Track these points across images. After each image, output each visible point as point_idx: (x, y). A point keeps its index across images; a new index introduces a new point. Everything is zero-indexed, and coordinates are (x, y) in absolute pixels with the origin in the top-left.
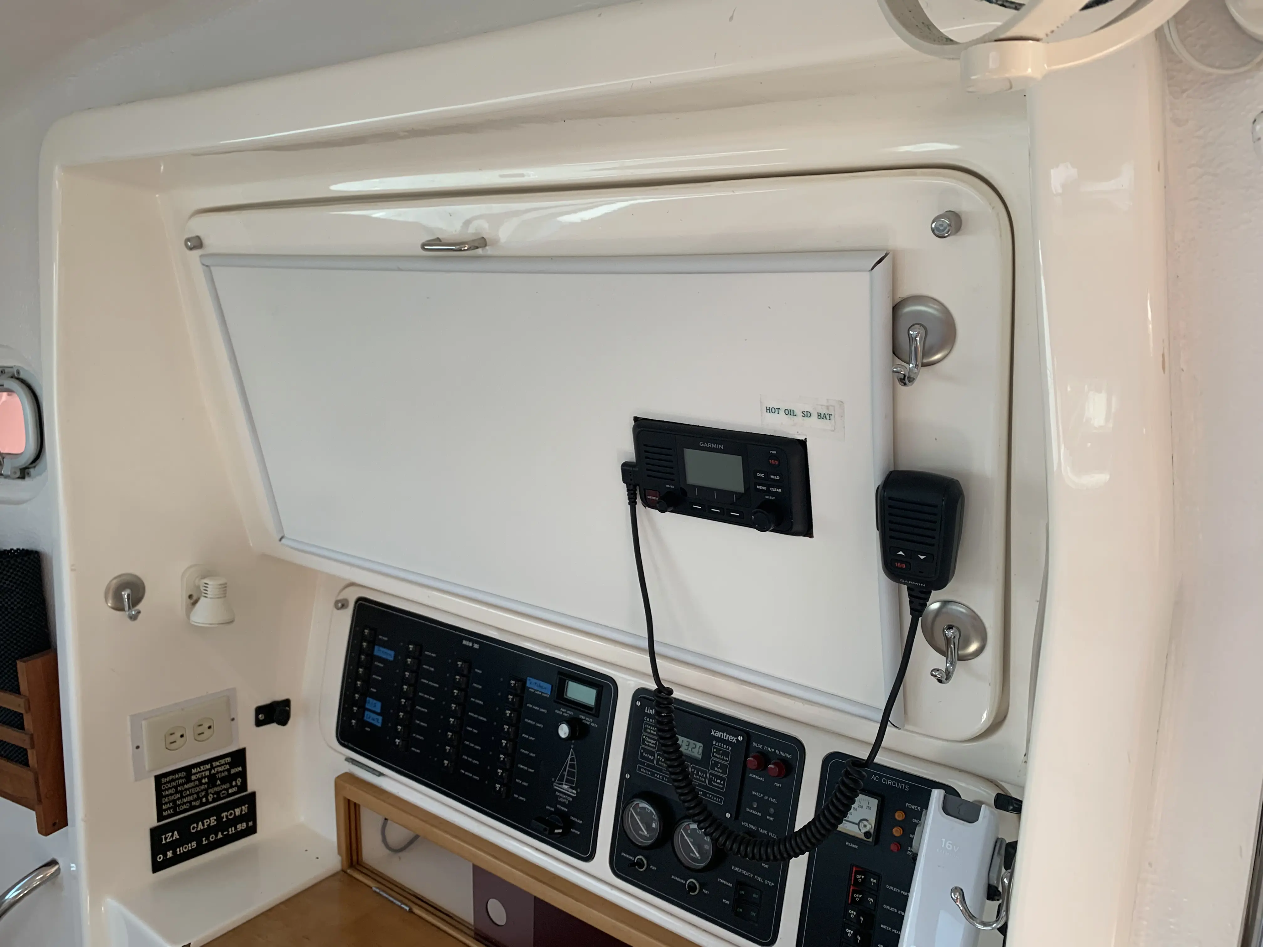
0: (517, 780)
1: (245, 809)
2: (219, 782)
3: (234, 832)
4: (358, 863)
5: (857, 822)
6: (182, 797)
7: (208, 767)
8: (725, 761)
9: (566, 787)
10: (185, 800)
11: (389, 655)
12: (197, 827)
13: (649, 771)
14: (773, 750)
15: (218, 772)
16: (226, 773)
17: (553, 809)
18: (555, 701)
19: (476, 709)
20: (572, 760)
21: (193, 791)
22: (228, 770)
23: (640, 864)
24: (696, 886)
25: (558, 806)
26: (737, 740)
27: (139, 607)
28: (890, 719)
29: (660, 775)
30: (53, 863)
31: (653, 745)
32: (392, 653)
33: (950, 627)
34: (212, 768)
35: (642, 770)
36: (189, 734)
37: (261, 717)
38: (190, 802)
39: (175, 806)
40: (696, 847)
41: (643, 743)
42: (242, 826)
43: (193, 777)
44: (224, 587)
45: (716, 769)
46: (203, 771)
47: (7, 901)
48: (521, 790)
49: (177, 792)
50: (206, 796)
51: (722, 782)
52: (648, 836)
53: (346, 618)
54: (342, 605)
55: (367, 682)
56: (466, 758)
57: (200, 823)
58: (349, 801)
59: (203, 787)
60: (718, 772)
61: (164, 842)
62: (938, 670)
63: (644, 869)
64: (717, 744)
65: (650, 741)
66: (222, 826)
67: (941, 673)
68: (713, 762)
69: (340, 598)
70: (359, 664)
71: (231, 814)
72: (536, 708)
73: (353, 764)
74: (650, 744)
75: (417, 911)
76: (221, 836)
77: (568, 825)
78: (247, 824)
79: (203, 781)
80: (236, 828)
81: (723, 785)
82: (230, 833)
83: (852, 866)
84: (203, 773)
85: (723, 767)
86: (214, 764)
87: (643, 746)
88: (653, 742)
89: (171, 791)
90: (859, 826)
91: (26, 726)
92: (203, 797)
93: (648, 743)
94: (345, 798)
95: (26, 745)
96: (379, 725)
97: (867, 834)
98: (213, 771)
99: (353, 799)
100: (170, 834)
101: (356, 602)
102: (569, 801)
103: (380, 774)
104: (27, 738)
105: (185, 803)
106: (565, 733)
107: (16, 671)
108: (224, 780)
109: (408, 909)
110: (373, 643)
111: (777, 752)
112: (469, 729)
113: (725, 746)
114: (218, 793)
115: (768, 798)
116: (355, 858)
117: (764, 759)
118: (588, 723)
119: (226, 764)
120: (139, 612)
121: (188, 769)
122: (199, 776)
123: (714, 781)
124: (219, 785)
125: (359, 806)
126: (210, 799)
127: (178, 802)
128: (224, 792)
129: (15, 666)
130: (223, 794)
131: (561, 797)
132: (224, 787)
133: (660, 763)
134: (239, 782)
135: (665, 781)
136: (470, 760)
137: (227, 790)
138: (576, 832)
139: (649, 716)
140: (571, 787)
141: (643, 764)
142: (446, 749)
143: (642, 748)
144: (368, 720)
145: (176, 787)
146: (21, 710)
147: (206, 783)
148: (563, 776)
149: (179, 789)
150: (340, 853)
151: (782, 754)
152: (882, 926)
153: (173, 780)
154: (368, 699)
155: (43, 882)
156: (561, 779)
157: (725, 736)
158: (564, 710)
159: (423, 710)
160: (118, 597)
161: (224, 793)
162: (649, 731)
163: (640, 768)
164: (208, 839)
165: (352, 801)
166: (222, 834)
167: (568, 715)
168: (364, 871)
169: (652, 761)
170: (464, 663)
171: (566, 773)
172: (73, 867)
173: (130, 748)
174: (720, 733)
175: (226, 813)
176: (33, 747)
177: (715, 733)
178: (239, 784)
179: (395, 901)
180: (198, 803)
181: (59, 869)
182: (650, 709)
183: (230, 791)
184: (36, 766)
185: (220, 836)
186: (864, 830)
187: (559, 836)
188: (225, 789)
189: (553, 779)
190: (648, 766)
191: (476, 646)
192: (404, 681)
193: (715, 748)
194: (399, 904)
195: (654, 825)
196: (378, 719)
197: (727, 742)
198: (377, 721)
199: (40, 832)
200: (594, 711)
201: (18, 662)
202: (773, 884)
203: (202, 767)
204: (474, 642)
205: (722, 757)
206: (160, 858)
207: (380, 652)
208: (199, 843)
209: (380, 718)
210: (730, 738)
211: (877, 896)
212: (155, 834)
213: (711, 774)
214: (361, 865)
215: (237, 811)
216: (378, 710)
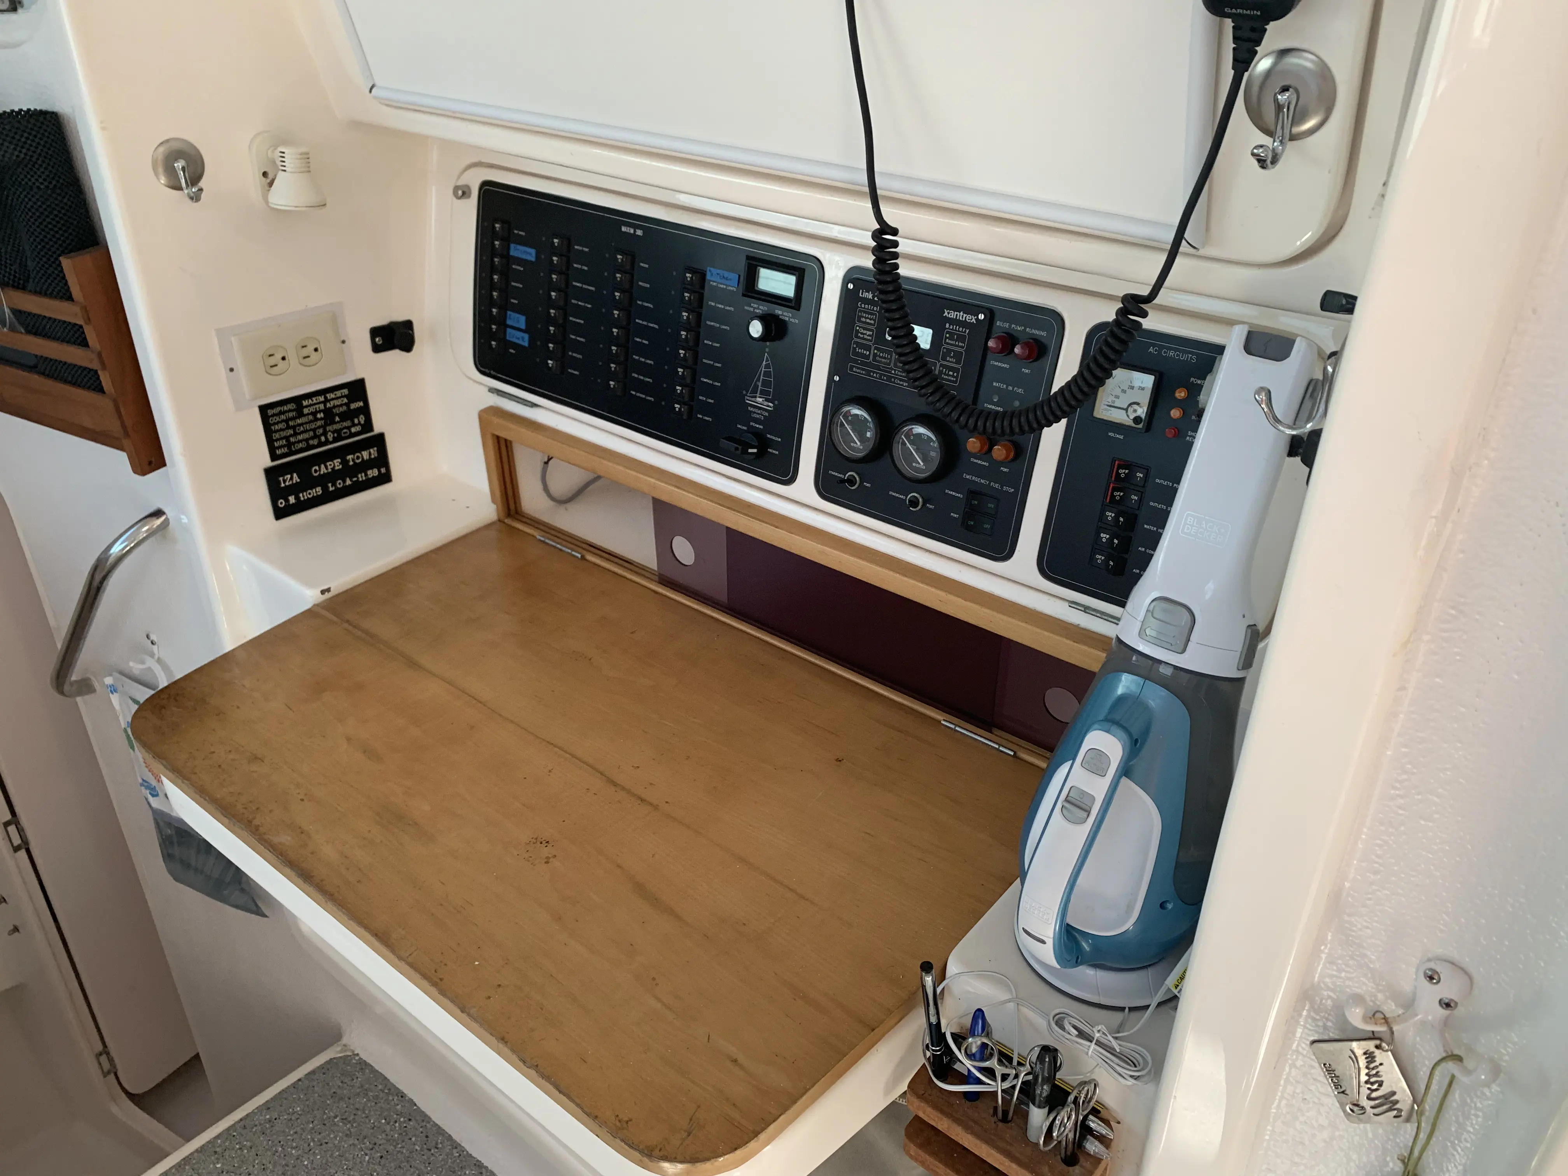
0: (701, 398)
1: (374, 452)
2: (337, 419)
3: (364, 478)
4: (517, 512)
5: (1125, 407)
6: (295, 434)
7: (322, 399)
8: (960, 347)
9: (761, 400)
10: (300, 437)
11: (528, 253)
12: (320, 470)
13: (863, 369)
14: (1023, 328)
15: (334, 407)
16: (345, 408)
17: (745, 428)
18: (744, 295)
19: (645, 314)
20: (767, 366)
21: (308, 427)
22: (348, 405)
23: (851, 481)
24: (918, 500)
25: (751, 424)
26: (977, 319)
27: (202, 184)
28: (1186, 236)
29: (877, 373)
30: (158, 513)
31: (869, 338)
32: (533, 251)
33: (1285, 89)
34: (327, 401)
35: (854, 369)
36: (292, 357)
37: (379, 341)
38: (307, 440)
39: (289, 445)
40: (921, 456)
41: (857, 337)
42: (373, 473)
43: (306, 411)
44: (306, 157)
45: (948, 359)
46: (315, 404)
47: (113, 556)
48: (706, 409)
49: (288, 427)
50: (325, 433)
51: (955, 374)
52: (861, 447)
53: (470, 209)
54: (463, 193)
55: (506, 291)
56: (636, 376)
57: (323, 466)
58: (498, 437)
59: (319, 423)
60: (951, 362)
61: (283, 485)
62: (1261, 146)
63: (856, 486)
64: (951, 327)
65: (865, 332)
66: (348, 471)
67: (1266, 150)
68: (945, 350)
69: (460, 183)
70: (493, 269)
71: (358, 458)
72: (720, 306)
73: (498, 395)
74: (866, 337)
75: (590, 557)
76: (350, 483)
77: (764, 445)
78: (379, 471)
79: (319, 416)
80: (366, 475)
81: (956, 377)
82: (361, 479)
83: (1114, 461)
84: (317, 406)
85: (958, 355)
86: (330, 396)
87: (856, 340)
88: (868, 333)
89: (281, 426)
90: (1127, 412)
91: (90, 344)
92: (322, 435)
93: (862, 336)
94: (493, 435)
95: (95, 365)
96: (526, 344)
97: (1137, 420)
98: (328, 405)
99: (503, 434)
100: (289, 476)
101: (480, 189)
102: (765, 416)
103: (534, 405)
104: (94, 356)
105: (300, 441)
106: (758, 332)
107: (62, 271)
108: (344, 416)
109: (579, 556)
110: (507, 240)
111: (1028, 330)
112: (638, 340)
113: (961, 329)
114: (338, 431)
115: (1013, 389)
116: (512, 506)
117: (1009, 342)
118: (787, 319)
119: (342, 397)
120: (201, 190)
121: (297, 400)
122: (312, 409)
123: (945, 374)
124: (338, 422)
125: (511, 442)
126: (331, 439)
127: (292, 440)
128: (345, 431)
129: (60, 264)
130: (344, 433)
131: (755, 413)
132: (345, 424)
133: (878, 358)
134: (362, 419)
135: (883, 380)
136: (642, 378)
137: (349, 428)
138: (774, 452)
139: (866, 301)
140: (767, 400)
141: (856, 361)
142: (611, 368)
143: (856, 343)
144: (511, 339)
145: (287, 421)
146: (80, 322)
147: (321, 419)
148: (756, 387)
149: (291, 423)
150: (494, 501)
151: (1034, 331)
152: (1145, 526)
153: (281, 413)
154: (509, 313)
155: (151, 534)
156: (755, 391)
157: (961, 316)
158: (755, 306)
159: (578, 321)
160: (170, 171)
161: (346, 433)
162: (863, 320)
163: (852, 367)
164: (334, 485)
165: (503, 438)
166: (351, 480)
167: (761, 312)
168: (525, 520)
169: (868, 357)
170: (625, 256)
171: (760, 384)
172: (185, 520)
173: (223, 372)
174: (956, 313)
175: (352, 456)
176: (104, 367)
177: (948, 313)
178: (362, 422)
179: (564, 549)
180: (315, 442)
181: (167, 520)
182: (866, 292)
183: (353, 430)
184: (113, 391)
185: (348, 482)
186: (1132, 417)
187: (752, 457)
188: (345, 428)
189: (744, 392)
190: (862, 363)
191: (639, 232)
192: (552, 286)
193: (947, 333)
194: (570, 551)
195: (868, 434)
196: (523, 338)
197: (964, 324)
198: (523, 340)
199: (135, 472)
200: (793, 302)
201: (61, 258)
202: (1013, 490)
203: (314, 399)
204: (636, 227)
205: (957, 343)
206: (281, 503)
207: (518, 251)
208: (325, 489)
209: (526, 336)
210: (967, 318)
211: (1142, 492)
212: (271, 475)
213: (941, 365)
214: (520, 515)
215: (365, 455)
216: (523, 327)
